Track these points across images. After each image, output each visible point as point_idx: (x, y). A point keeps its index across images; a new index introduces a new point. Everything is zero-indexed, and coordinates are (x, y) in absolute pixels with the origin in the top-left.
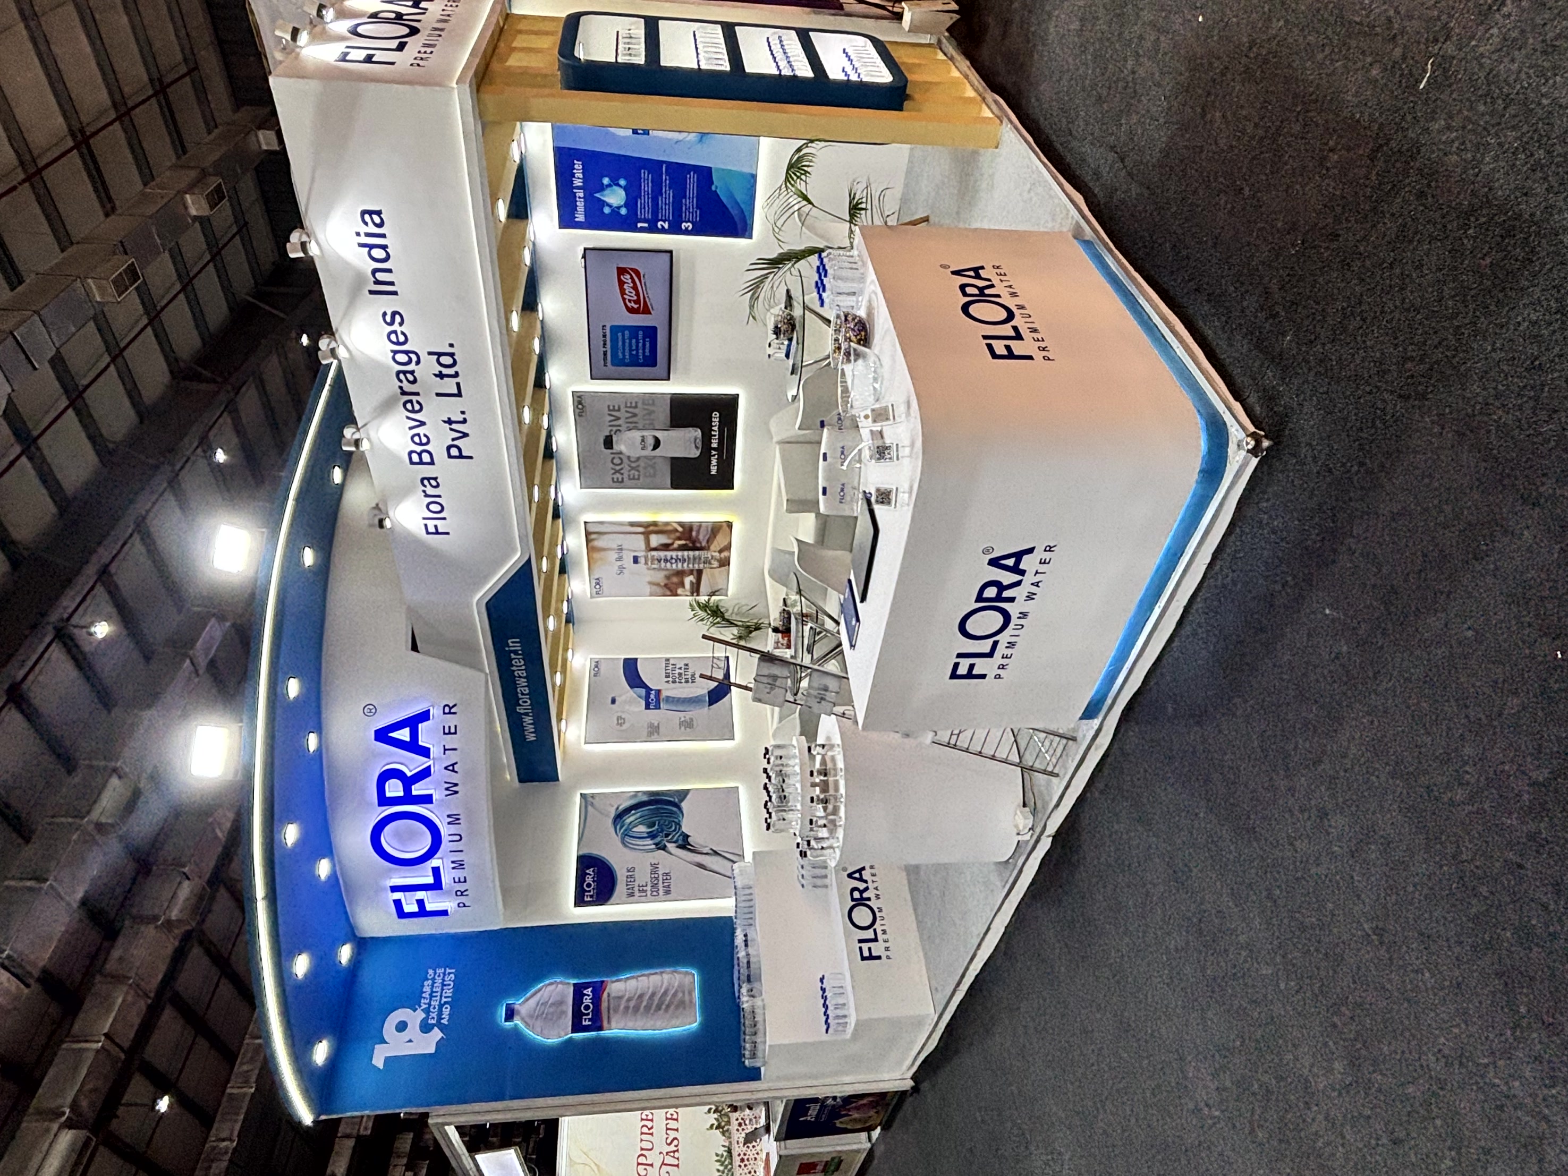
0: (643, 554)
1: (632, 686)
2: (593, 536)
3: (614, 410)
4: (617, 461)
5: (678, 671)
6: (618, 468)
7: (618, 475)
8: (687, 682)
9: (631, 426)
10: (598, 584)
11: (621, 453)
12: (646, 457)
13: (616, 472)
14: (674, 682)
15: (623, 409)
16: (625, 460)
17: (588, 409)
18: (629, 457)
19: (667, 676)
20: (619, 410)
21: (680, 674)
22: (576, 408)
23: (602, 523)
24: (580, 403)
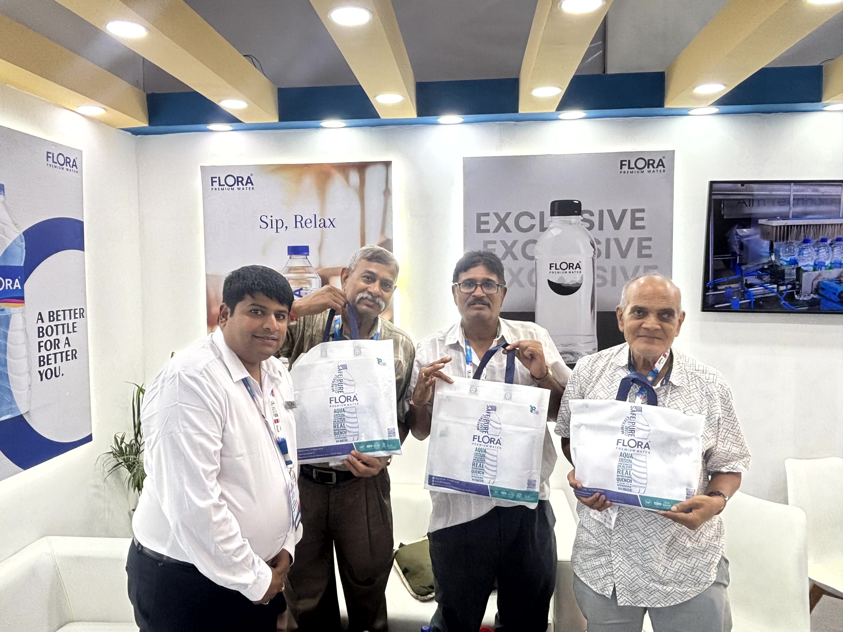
0: (315, 264)
1: (29, 234)
2: (354, 177)
3: (634, 219)
4: (525, 221)
5: (62, 338)
6: (510, 222)
7: (494, 222)
8: (42, 361)
9: (602, 248)
10: (238, 181)
11: (543, 229)
12: (534, 270)
13: (502, 223)
14: (41, 332)
15: (637, 234)
16: (529, 236)
17: (637, 176)
18: (535, 242)
19: (51, 315)
20: (633, 227)
21: (56, 344)
22: (640, 156)
23: (387, 192)
24: (648, 164)
